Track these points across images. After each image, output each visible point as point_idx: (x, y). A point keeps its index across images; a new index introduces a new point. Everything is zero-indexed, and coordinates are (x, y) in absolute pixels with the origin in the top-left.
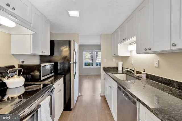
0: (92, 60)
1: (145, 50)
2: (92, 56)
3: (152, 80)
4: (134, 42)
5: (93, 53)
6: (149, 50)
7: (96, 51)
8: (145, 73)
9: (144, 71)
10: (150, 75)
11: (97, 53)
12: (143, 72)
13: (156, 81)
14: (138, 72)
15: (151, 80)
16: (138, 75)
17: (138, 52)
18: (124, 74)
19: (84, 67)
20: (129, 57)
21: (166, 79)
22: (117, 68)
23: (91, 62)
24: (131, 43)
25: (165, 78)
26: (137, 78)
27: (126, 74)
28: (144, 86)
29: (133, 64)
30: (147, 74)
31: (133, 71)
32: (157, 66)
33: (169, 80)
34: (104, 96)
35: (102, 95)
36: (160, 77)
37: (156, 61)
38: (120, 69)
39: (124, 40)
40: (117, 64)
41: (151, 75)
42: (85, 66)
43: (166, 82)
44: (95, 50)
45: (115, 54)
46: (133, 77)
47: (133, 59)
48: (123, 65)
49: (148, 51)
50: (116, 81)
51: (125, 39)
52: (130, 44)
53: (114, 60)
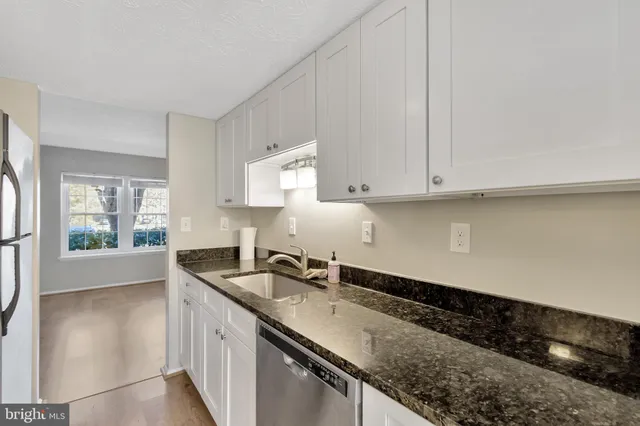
0: (113, 220)
1: (350, 191)
2: (112, 204)
3: (358, 284)
4: (301, 160)
5: (119, 190)
6: (364, 190)
7: (134, 182)
8: (337, 263)
9: (334, 259)
10: (351, 268)
11: (139, 193)
12: (331, 262)
13: (368, 287)
14: (313, 264)
15: (353, 283)
16: (316, 272)
17: (324, 196)
18: (265, 272)
19: (66, 254)
20: (281, 214)
21: (395, 277)
22: (237, 251)
23: (107, 228)
24: (290, 164)
25: (391, 276)
26: (312, 284)
27: (273, 272)
28: (334, 307)
29: (292, 236)
30: (342, 267)
31: (298, 258)
32: (369, 241)
33: (402, 279)
34: (185, 374)
35: (171, 372)
36: (379, 274)
37: (367, 225)
38: (247, 255)
39: (269, 148)
40: (238, 235)
41: (354, 269)
42: (72, 248)
43: (395, 286)
44: (132, 176)
45: (229, 201)
46: (301, 280)
47: (293, 219)
48: (256, 240)
49: (359, 193)
50: (252, 310)
51: (273, 148)
52: (286, 167)
53: (225, 220)
